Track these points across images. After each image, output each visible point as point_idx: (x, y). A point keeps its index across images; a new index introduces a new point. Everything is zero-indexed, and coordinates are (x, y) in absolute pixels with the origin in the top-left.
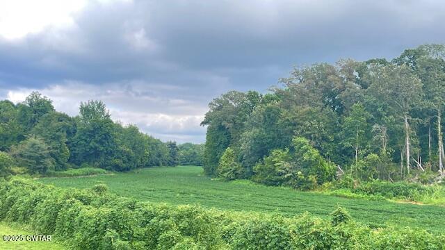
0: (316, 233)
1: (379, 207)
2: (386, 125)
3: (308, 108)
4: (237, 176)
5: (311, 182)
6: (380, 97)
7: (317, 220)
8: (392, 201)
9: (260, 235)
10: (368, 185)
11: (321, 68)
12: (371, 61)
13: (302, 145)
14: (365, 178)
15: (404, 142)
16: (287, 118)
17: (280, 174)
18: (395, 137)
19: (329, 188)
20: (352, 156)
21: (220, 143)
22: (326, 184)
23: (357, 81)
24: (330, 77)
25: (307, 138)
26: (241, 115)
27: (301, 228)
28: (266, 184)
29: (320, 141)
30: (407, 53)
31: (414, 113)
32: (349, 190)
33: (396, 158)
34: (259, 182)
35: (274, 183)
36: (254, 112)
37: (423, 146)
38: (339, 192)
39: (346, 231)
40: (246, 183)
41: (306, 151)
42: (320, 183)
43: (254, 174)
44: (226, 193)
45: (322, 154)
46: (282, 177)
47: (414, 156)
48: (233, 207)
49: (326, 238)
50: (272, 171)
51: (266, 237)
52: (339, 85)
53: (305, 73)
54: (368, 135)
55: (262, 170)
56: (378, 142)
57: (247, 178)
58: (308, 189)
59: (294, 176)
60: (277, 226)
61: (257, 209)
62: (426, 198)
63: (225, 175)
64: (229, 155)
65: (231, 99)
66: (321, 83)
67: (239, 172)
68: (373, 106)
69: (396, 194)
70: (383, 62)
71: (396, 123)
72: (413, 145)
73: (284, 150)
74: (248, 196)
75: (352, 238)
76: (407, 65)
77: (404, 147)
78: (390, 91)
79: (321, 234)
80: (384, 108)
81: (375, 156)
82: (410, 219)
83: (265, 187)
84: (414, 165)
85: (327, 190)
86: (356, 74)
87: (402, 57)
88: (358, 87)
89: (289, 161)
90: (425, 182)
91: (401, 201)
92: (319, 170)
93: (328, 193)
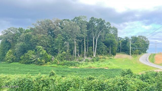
0: (43, 80)
1: (66, 70)
2: (69, 42)
3: (42, 35)
4: (13, 61)
5: (43, 62)
6: (67, 32)
7: (43, 76)
8: (70, 67)
9: (21, 83)
10: (63, 62)
11: (47, 21)
12: (64, 20)
13: (40, 49)
14: (61, 60)
15: (74, 48)
16: (34, 38)
17: (31, 60)
18: (71, 46)
19: (49, 64)
20: (57, 52)
21: (7, 48)
22: (48, 63)
23: (60, 26)
24: (51, 24)
25: (42, 46)
26: (15, 37)
27: (37, 79)
28: (25, 63)
29: (46, 47)
30: (76, 18)
31: (78, 38)
32: (56, 65)
33: (72, 53)
34: (23, 63)
35: (29, 63)
36: (21, 36)
37: (80, 49)
38: (53, 65)
39: (54, 79)
40: (17, 63)
41: (41, 51)
42: (46, 63)
43: (20, 60)
44: (8, 68)
45: (47, 52)
46: (32, 61)
47: (77, 52)
48: (11, 73)
49: (46, 82)
50: (28, 58)
51: (24, 84)
52: (53, 27)
53: (41, 22)
54: (63, 45)
55: (24, 58)
56: (66, 47)
57: (18, 62)
58: (41, 65)
59: (37, 60)
60: (28, 79)
61: (21, 73)
62: (80, 66)
63: (8, 60)
64: (10, 53)
65: (12, 30)
66: (47, 26)
67: (14, 59)
68: (65, 35)
69: (71, 65)
70: (68, 20)
71: (72, 41)
72: (77, 48)
73: (33, 51)
74: (17, 68)
75: (56, 81)
76: (76, 22)
77: (74, 49)
78: (70, 31)
79: (45, 81)
80: (68, 36)
81: (65, 52)
82: (75, 73)
83: (25, 65)
84: (77, 55)
85: (48, 65)
86: (59, 24)
87: (74, 19)
88: (60, 28)
89: (35, 55)
90: (80, 61)
91: (73, 67)
92: (46, 57)
93: (49, 66)
